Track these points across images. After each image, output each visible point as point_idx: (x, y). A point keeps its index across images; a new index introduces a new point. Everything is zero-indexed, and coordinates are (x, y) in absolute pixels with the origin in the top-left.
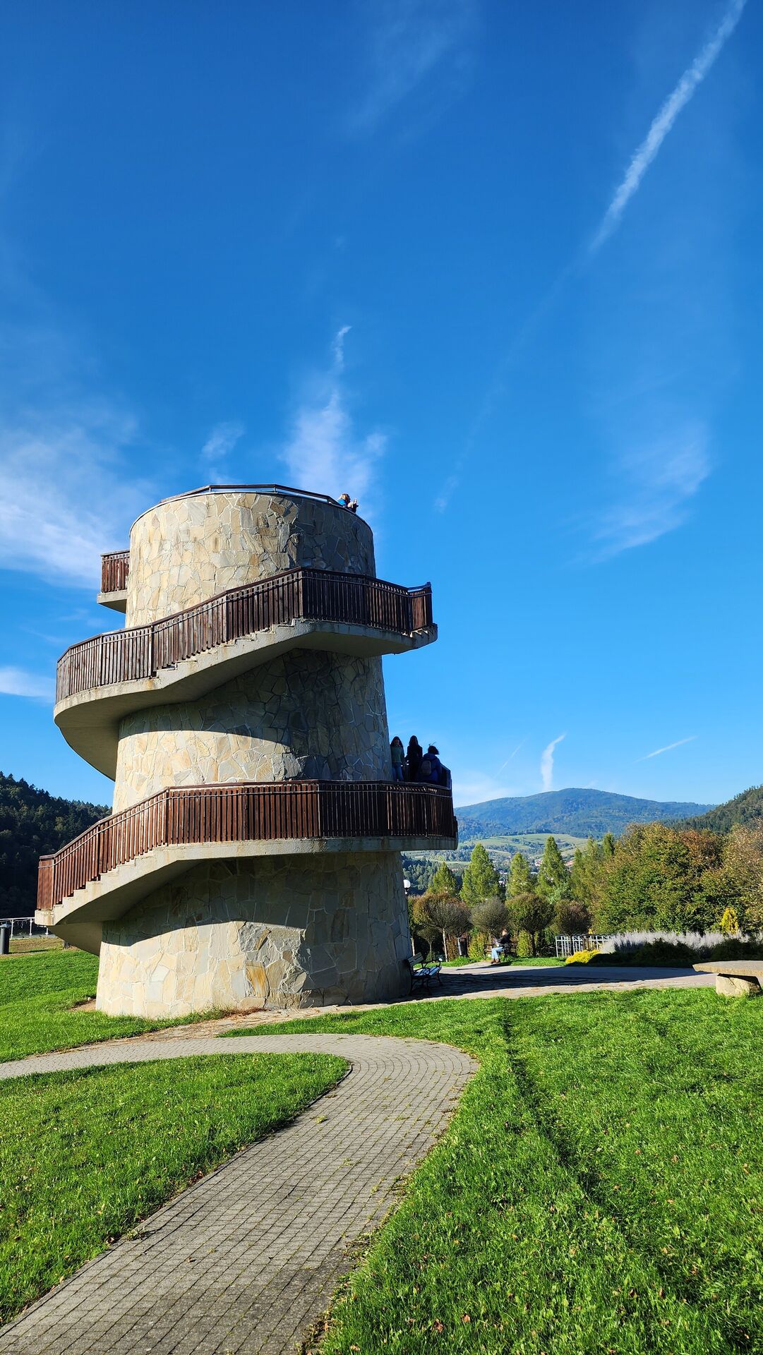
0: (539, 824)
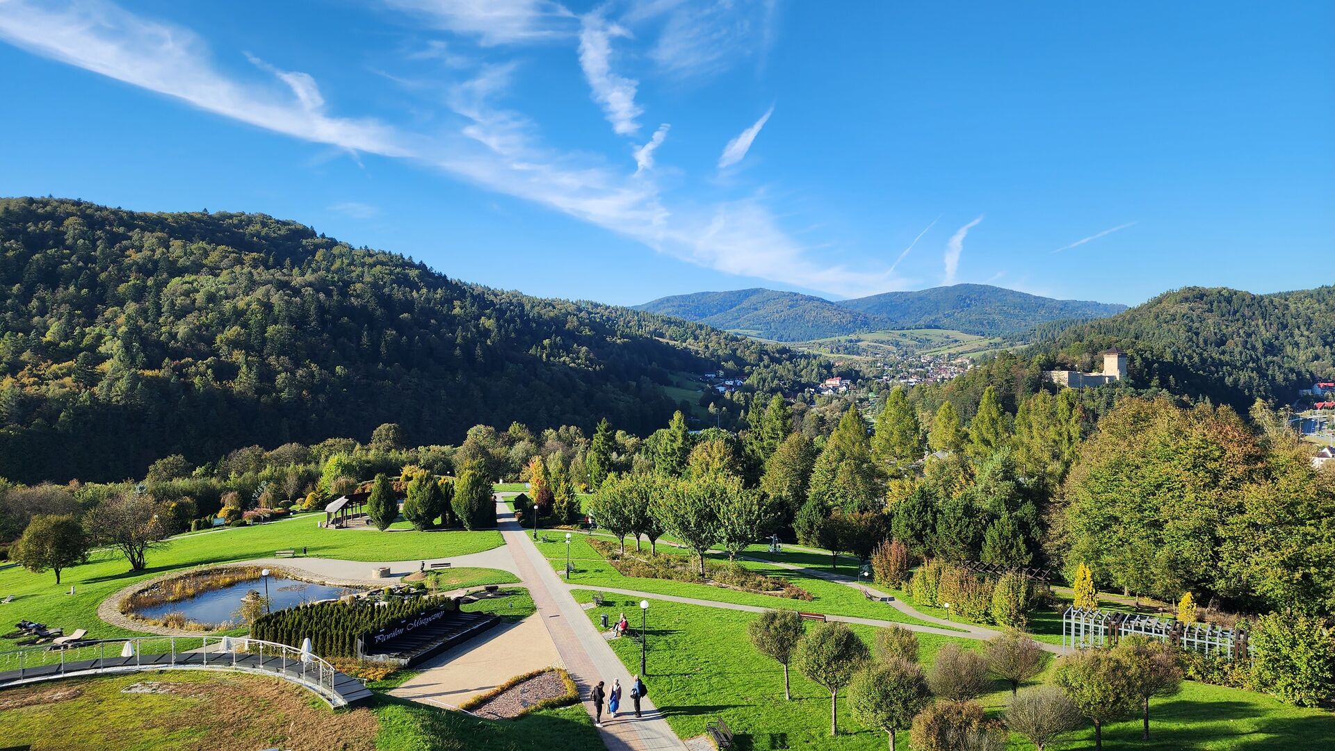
0: (927, 319)
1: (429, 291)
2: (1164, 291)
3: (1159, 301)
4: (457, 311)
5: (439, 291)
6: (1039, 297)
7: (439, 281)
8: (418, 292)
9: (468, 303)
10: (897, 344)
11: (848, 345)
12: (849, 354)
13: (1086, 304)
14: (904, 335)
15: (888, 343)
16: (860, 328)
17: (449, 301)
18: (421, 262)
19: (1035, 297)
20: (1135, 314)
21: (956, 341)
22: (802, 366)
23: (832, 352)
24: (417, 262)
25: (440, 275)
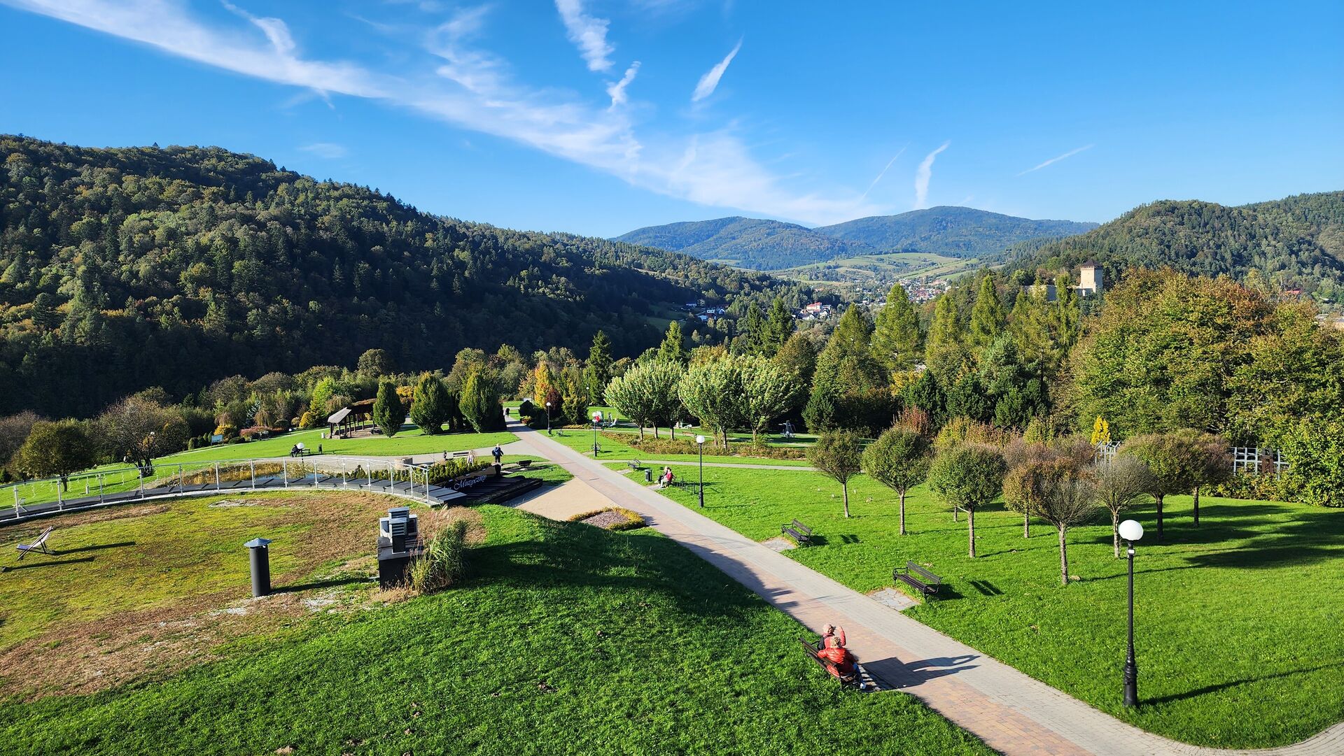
0: (905, 243)
1: (399, 224)
2: (1137, 206)
3: (1132, 215)
4: (429, 244)
5: (409, 223)
6: (1014, 218)
7: (411, 213)
8: (387, 225)
9: (440, 235)
10: (875, 269)
11: (827, 271)
12: (828, 280)
13: (1060, 224)
14: (882, 260)
15: (866, 268)
16: (838, 254)
17: (421, 234)
18: (389, 194)
19: (1010, 218)
20: (1109, 229)
21: (933, 264)
22: (782, 293)
23: (811, 279)
24: (384, 194)
25: (409, 207)
